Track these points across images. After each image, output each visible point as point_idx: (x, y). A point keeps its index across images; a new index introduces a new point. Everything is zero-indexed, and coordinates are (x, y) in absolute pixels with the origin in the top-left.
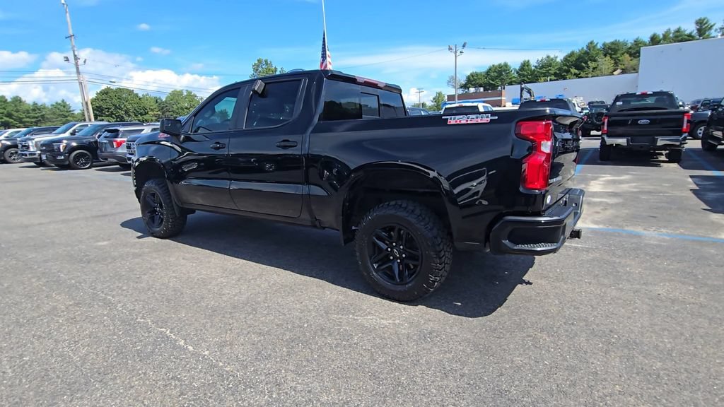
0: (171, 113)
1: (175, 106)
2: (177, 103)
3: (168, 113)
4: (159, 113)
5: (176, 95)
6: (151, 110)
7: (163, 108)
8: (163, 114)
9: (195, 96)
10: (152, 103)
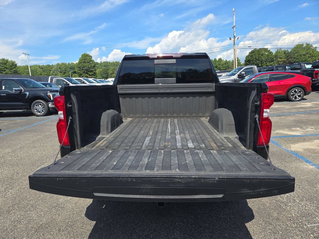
2: (298, 52)
4: (285, 59)
5: (299, 47)
6: (281, 58)
7: (288, 56)
8: (287, 60)
9: (312, 46)
10: (282, 54)
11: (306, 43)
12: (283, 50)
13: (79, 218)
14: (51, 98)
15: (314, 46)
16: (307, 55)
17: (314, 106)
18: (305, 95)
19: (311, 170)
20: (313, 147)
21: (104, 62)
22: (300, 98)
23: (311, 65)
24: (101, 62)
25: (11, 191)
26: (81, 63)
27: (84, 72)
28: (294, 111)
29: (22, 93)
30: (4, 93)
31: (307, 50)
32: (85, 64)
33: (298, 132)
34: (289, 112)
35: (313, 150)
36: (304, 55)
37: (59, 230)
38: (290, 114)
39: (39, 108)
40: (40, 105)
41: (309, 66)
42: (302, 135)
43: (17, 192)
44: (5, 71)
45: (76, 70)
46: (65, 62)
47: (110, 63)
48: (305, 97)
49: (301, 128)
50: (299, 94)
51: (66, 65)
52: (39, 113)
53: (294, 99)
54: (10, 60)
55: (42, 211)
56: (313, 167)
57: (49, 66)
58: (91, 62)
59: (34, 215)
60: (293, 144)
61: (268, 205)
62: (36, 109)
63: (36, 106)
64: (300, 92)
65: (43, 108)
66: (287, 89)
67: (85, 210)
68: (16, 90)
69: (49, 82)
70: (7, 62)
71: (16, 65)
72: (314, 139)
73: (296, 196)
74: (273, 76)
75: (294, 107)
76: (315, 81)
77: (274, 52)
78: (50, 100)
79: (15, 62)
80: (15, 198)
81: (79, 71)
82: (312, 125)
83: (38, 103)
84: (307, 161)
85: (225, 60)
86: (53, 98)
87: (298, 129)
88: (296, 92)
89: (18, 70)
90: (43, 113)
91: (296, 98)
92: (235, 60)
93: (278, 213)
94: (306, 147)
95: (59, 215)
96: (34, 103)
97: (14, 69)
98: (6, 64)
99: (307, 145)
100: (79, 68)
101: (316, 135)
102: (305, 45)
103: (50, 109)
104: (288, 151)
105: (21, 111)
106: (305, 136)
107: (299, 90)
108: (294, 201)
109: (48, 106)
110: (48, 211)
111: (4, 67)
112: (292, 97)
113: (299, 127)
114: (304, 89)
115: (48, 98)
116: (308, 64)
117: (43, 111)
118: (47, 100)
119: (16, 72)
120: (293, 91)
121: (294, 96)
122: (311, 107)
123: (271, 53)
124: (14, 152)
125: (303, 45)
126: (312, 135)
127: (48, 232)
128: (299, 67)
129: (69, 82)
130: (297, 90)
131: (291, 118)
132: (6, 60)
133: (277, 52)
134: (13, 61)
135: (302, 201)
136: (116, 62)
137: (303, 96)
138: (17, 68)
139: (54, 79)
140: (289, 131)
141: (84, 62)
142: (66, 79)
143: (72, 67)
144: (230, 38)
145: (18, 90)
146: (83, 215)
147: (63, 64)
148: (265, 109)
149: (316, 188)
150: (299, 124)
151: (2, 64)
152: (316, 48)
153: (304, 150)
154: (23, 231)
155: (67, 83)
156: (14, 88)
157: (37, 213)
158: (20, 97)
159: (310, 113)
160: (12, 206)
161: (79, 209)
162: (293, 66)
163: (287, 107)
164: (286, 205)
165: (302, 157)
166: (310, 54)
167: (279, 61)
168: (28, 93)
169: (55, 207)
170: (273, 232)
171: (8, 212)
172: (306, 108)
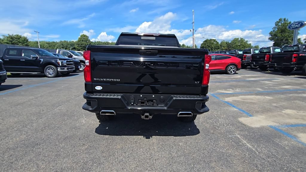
0: (232, 48)
1: (234, 45)
2: (235, 43)
3: (230, 48)
4: (227, 48)
5: (236, 40)
6: (224, 47)
7: (229, 46)
8: (228, 48)
9: (244, 40)
10: (225, 44)
11: (241, 38)
12: (226, 41)
13: (91, 133)
14: (59, 65)
15: (246, 40)
16: (241, 46)
17: (242, 77)
18: (237, 70)
19: (235, 111)
20: (238, 100)
21: (97, 42)
22: (234, 72)
23: (242, 52)
24: (95, 41)
25: (41, 120)
26: (80, 41)
27: (82, 48)
28: (230, 80)
29: (38, 60)
30: (23, 58)
31: (241, 43)
32: (83, 42)
33: (230, 91)
34: (226, 81)
35: (238, 101)
36: (239, 46)
37: (80, 139)
38: (227, 81)
39: (50, 71)
40: (51, 69)
41: (241, 53)
42: (233, 93)
43: (46, 120)
44: (18, 44)
45: (76, 46)
46: (66, 40)
47: (102, 42)
48: (237, 72)
49: (233, 89)
50: (233, 70)
51: (68, 42)
52: (50, 75)
53: (230, 73)
54: (22, 36)
55: (66, 130)
56: (237, 109)
57: (54, 42)
58: (88, 41)
59: (60, 132)
60: (226, 97)
61: (208, 127)
62: (48, 72)
63: (48, 70)
64: (234, 68)
65: (53, 71)
66: (226, 66)
67: (95, 129)
68: (33, 57)
69: (57, 53)
70: (20, 37)
71: (27, 40)
72: (240, 95)
73: (225, 123)
74: (218, 57)
75: (230, 78)
76: (244, 62)
77: (220, 43)
78: (59, 66)
79: (27, 38)
80: (45, 124)
81: (78, 48)
82: (239, 88)
83: (50, 68)
84: (234, 107)
85: (187, 46)
86: (62, 64)
87: (231, 90)
88: (232, 69)
89: (29, 44)
90: (53, 75)
91: (231, 72)
92: (194, 46)
93: (214, 131)
94: (234, 99)
95: (78, 132)
96: (46, 67)
97: (26, 43)
98: (19, 39)
99: (235, 98)
100: (78, 45)
101: (241, 93)
102: (240, 39)
103: (59, 72)
104: (223, 101)
105: (36, 73)
106: (234, 93)
107: (234, 67)
108: (224, 125)
109: (57, 70)
110: (70, 130)
111: (17, 41)
112: (229, 71)
113: (231, 89)
114: (236, 66)
115: (57, 64)
116: (240, 51)
117: (53, 74)
118: (56, 65)
119: (27, 45)
120: (230, 68)
121: (231, 71)
122: (240, 78)
123: (218, 43)
124: (37, 98)
125: (238, 39)
126: (238, 93)
127: (72, 140)
128: (235, 53)
129: (72, 54)
130: (232, 67)
131: (227, 84)
132: (20, 36)
133: (222, 43)
134: (25, 37)
135: (228, 125)
136: (107, 42)
137: (236, 71)
138: (28, 43)
139: (61, 51)
140: (225, 91)
141: (83, 41)
142: (70, 51)
143: (72, 44)
144: (191, 30)
145: (35, 57)
146: (94, 132)
147: (65, 41)
148: (207, 64)
149: (237, 119)
150: (232, 87)
151: (16, 39)
152: (247, 41)
153: (233, 101)
154: (55, 140)
155: (71, 54)
156: (31, 56)
157: (63, 131)
158: (35, 62)
159: (239, 81)
160: (44, 128)
161: (91, 129)
162: (231, 52)
163: (226, 77)
164: (218, 127)
165: (231, 104)
166: (243, 46)
167: (223, 49)
168: (42, 60)
169: (74, 128)
170: (210, 139)
171: (42, 130)
172: (237, 78)
